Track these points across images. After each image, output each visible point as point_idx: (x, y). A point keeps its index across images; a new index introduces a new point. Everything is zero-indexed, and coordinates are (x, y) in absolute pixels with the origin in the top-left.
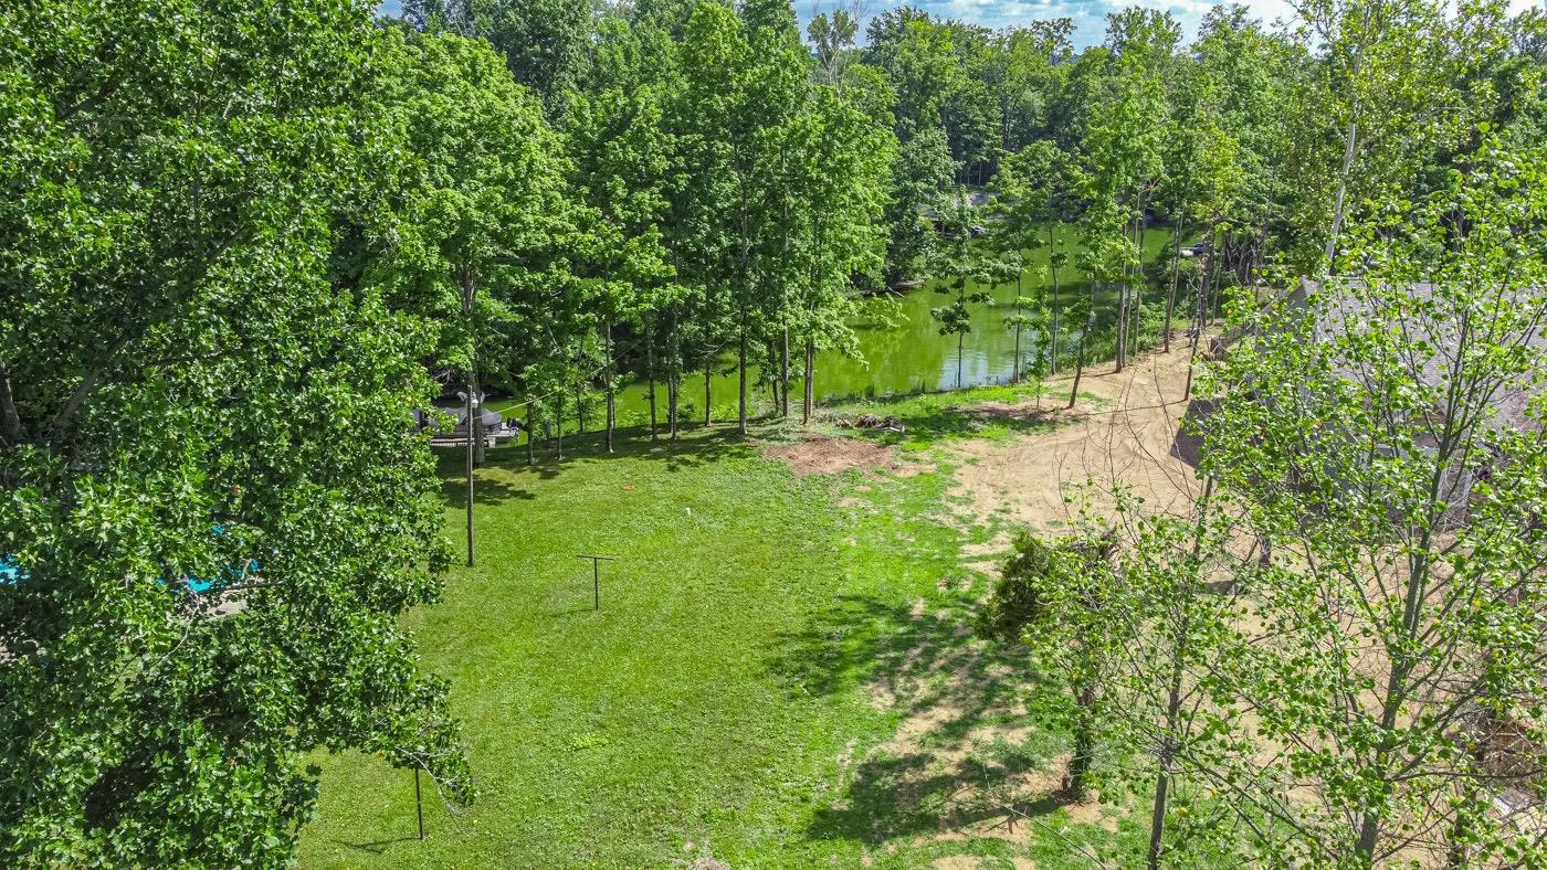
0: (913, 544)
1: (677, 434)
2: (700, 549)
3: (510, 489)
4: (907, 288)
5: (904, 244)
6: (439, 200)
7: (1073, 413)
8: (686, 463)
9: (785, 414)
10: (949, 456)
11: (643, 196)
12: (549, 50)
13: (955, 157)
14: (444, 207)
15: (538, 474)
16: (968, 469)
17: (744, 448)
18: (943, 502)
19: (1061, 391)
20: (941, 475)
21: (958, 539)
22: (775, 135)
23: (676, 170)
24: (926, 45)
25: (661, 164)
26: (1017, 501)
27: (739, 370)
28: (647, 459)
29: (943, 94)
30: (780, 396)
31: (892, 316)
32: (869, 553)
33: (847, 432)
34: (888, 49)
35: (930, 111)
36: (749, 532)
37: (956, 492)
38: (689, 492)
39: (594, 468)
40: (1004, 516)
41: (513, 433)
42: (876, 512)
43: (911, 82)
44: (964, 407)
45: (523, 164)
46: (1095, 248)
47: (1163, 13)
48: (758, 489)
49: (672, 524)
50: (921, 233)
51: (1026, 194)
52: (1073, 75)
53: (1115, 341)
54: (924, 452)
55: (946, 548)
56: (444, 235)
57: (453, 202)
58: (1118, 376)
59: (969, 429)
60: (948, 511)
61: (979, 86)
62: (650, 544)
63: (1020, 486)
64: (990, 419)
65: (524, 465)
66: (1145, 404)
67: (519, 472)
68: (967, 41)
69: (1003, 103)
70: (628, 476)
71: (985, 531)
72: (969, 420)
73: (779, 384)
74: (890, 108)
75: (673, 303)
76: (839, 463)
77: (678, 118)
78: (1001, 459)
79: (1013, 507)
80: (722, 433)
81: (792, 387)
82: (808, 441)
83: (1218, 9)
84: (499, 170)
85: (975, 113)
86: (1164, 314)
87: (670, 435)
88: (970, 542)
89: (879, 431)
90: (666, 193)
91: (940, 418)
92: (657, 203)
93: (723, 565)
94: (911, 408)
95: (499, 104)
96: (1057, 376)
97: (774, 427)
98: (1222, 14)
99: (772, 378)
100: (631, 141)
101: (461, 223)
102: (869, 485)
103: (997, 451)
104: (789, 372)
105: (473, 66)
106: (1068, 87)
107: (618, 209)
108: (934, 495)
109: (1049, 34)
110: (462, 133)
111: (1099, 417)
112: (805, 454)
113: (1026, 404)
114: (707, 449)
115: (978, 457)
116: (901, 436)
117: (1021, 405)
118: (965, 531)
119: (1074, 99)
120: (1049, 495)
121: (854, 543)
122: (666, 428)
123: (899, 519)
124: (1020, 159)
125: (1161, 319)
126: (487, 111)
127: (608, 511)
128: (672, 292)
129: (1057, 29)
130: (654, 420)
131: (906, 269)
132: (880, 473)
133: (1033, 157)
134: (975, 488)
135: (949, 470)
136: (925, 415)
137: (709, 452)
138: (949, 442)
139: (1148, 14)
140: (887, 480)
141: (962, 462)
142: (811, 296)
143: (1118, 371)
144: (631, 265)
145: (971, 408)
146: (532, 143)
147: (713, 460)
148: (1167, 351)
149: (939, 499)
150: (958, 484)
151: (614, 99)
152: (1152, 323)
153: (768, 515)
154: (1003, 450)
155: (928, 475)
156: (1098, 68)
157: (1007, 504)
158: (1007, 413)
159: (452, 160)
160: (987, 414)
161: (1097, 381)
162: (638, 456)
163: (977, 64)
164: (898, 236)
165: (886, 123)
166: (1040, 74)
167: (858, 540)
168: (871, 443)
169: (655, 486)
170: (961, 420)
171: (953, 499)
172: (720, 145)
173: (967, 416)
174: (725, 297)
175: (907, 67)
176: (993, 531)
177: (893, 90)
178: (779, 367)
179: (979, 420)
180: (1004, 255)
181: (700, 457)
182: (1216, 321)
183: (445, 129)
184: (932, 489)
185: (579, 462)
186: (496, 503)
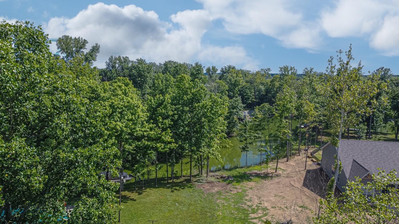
0: (236, 214)
1: (174, 180)
2: (180, 216)
3: (130, 198)
4: (232, 136)
5: (231, 125)
6: (116, 125)
7: (277, 174)
8: (176, 189)
9: (202, 175)
10: (245, 187)
11: (166, 121)
12: (142, 79)
13: (243, 103)
14: (117, 127)
15: (137, 194)
16: (250, 191)
17: (191, 185)
18: (244, 201)
19: (273, 167)
20: (243, 193)
21: (248, 212)
22: (199, 106)
23: (174, 114)
24: (235, 75)
25: (171, 113)
26: (263, 200)
27: (190, 163)
28: (166, 188)
29: (240, 87)
30: (200, 169)
31: (228, 144)
32: (225, 217)
33: (218, 180)
34: (226, 76)
35: (236, 91)
36: (193, 211)
37: (247, 198)
38: (177, 198)
39: (152, 191)
40: (260, 205)
41: (130, 178)
42: (226, 204)
43: (231, 84)
44: (248, 172)
45: (137, 116)
46: (280, 132)
47: (293, 67)
48: (195, 197)
49: (172, 208)
50: (235, 122)
51: (262, 117)
52: (271, 82)
53: (286, 152)
54: (238, 186)
55: (245, 215)
56: (116, 134)
57: (119, 126)
58: (288, 163)
59: (250, 179)
60: (245, 204)
61: (249, 84)
62: (167, 214)
63: (264, 196)
64: (255, 176)
65: (133, 190)
66: (295, 171)
67: (132, 193)
68: (245, 74)
69: (254, 89)
70: (161, 194)
71: (255, 210)
72: (250, 176)
73: (200, 166)
74: (226, 90)
75: (173, 148)
76: (216, 189)
77: (175, 101)
78: (258, 187)
79: (262, 202)
80: (186, 180)
81: (203, 167)
82: (208, 183)
83: (306, 68)
84: (131, 117)
85: (248, 91)
86: (298, 144)
87: (172, 181)
88: (252, 213)
89: (227, 180)
90: (172, 120)
91: (242, 176)
92: (170, 123)
93: (186, 221)
94: (235, 173)
95: (131, 101)
96: (272, 163)
97: (199, 178)
98: (307, 70)
99: (198, 165)
100: (163, 108)
101: (121, 131)
102: (224, 196)
103: (258, 185)
104: (203, 163)
105: (125, 91)
106: (270, 85)
107: (160, 125)
108: (241, 199)
109: (265, 72)
110: (122, 108)
111: (283, 175)
112: (207, 186)
113: (264, 171)
114: (181, 185)
115: (252, 187)
116: (232, 181)
117: (263, 172)
118: (250, 210)
119: (272, 88)
120: (272, 199)
121: (221, 214)
122: (171, 178)
123: (232, 206)
124: (260, 108)
125: (297, 146)
126: (128, 102)
127: (155, 204)
128: (173, 146)
129: (267, 71)
130: (167, 176)
131: (231, 131)
132: (227, 192)
133: (263, 107)
134: (252, 196)
135: (245, 191)
136: (238, 174)
137: (182, 186)
138: (245, 183)
139: (289, 67)
140: (229, 194)
141: (248, 189)
142: (208, 145)
143: (287, 161)
144: (163, 139)
145: (250, 172)
146: (139, 110)
147: (183, 189)
148: (299, 155)
149: (243, 200)
150: (247, 195)
151: (159, 98)
152: (295, 147)
153: (198, 205)
154: (259, 185)
155: (240, 193)
156: (277, 80)
157: (261, 201)
158: (259, 174)
159: (119, 115)
160: (254, 174)
161: (282, 164)
162: (164, 188)
163: (248, 79)
164: (229, 123)
165: (225, 94)
166: (263, 82)
167: (222, 213)
168: (225, 183)
169: (168, 197)
170: (248, 176)
171: (246, 200)
172: (186, 108)
173: (249, 175)
174: (187, 146)
175: (230, 80)
176: (257, 210)
177: (227, 86)
178: (200, 162)
179: (252, 176)
180: (256, 132)
181: (180, 188)
182: (311, 146)
183: (118, 107)
184: (241, 197)
185: (148, 190)
186: (126, 202)
